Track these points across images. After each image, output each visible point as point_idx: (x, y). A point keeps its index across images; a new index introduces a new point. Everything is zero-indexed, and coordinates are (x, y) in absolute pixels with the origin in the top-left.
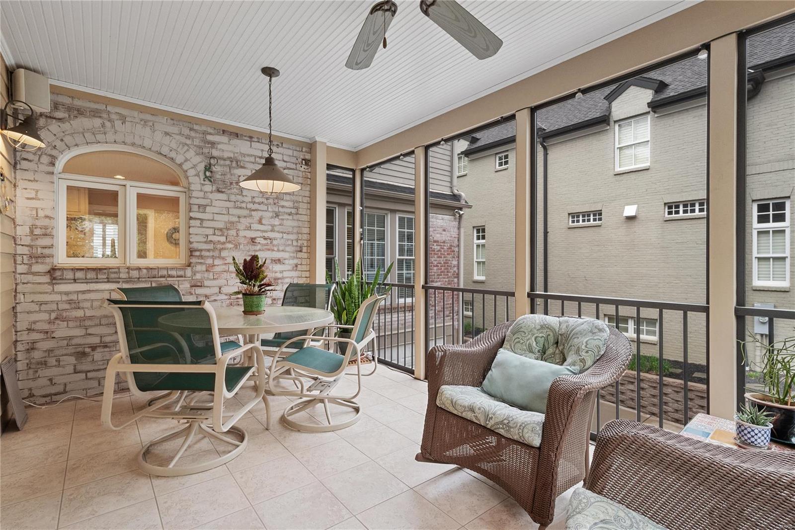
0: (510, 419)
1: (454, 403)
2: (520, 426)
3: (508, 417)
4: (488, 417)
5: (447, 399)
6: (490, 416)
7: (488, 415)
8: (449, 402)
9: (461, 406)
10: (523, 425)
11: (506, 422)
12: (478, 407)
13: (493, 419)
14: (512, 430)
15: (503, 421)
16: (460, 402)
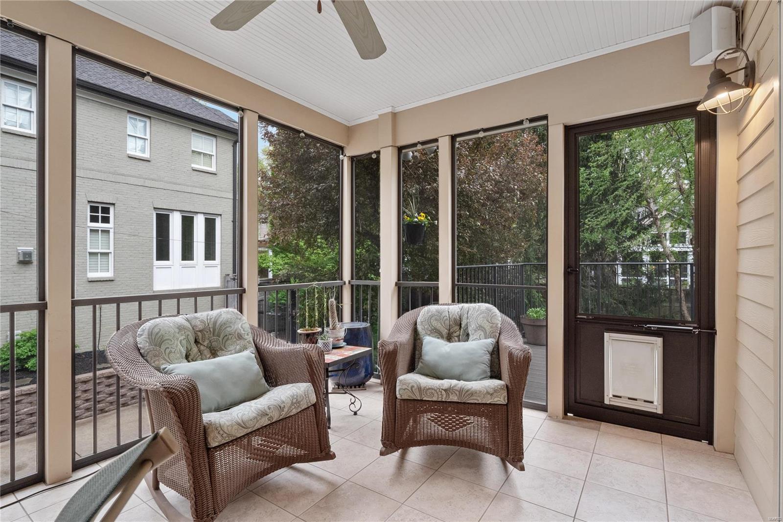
0: (295, 397)
1: (242, 423)
2: (305, 395)
3: (293, 397)
4: (280, 408)
5: (232, 426)
6: (282, 406)
7: (280, 407)
8: (236, 427)
9: (251, 420)
10: (306, 393)
11: (295, 401)
12: (266, 408)
13: (286, 406)
14: (302, 402)
15: (292, 402)
16: (245, 418)
